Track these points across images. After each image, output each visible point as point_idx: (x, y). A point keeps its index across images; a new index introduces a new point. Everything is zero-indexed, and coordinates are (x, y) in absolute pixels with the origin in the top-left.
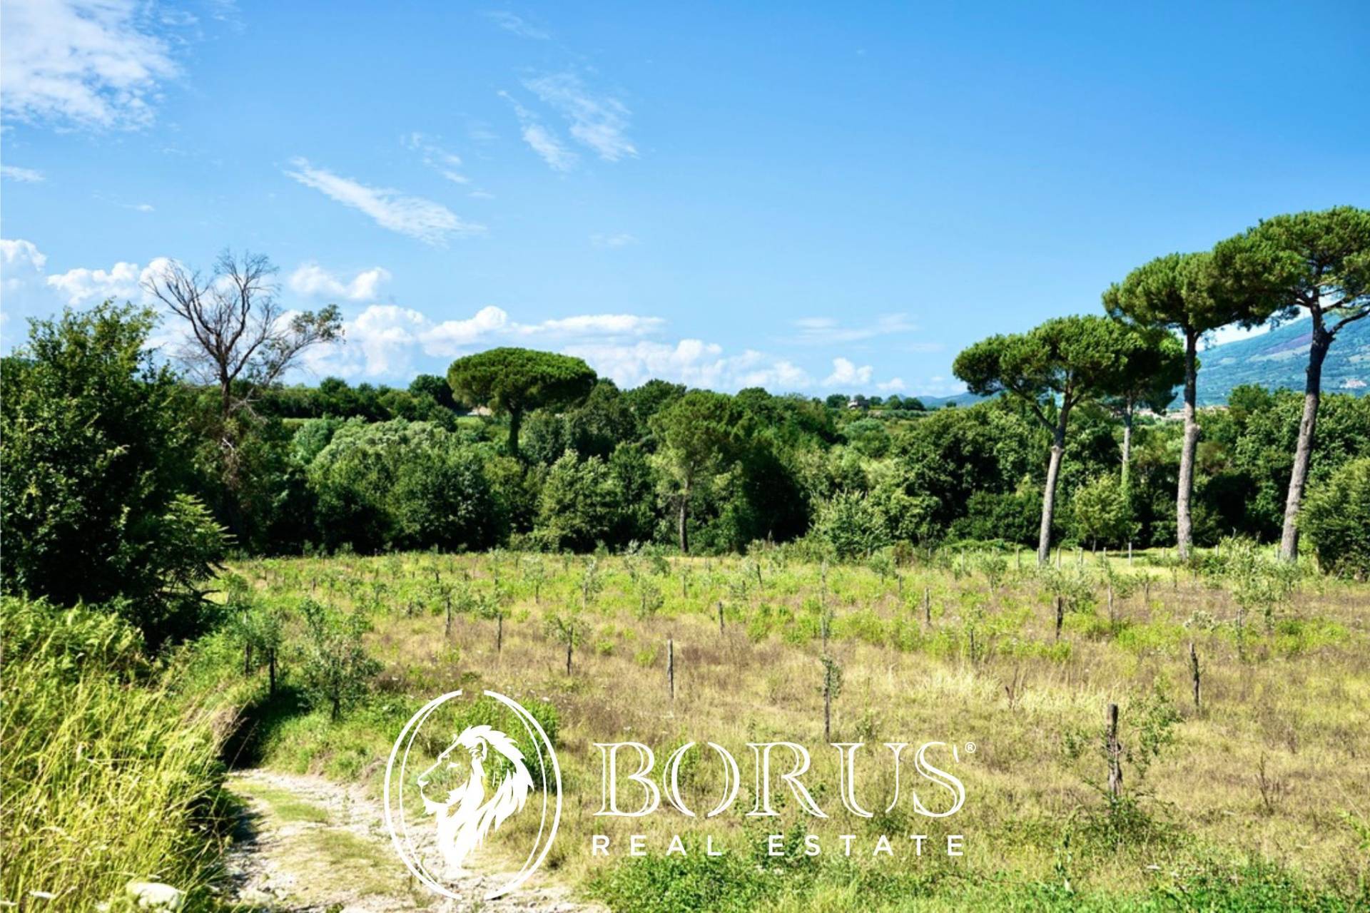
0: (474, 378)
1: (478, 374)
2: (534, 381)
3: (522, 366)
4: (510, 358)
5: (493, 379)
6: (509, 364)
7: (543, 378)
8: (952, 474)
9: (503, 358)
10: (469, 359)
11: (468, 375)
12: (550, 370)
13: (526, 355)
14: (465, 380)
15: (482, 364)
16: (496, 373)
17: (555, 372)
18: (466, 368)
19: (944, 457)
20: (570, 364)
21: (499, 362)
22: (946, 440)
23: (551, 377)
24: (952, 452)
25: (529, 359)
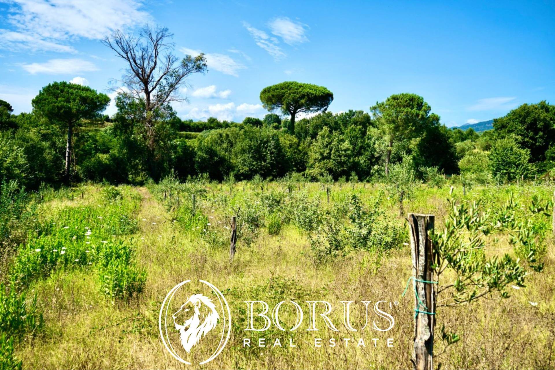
0: (273, 96)
1: (275, 94)
2: (303, 96)
3: (297, 89)
4: (291, 86)
5: (283, 96)
6: (291, 89)
7: (308, 95)
8: (531, 138)
9: (287, 86)
10: (270, 87)
11: (270, 95)
12: (311, 91)
13: (299, 85)
14: (269, 97)
15: (277, 89)
16: (284, 93)
17: (314, 92)
18: (269, 92)
19: (527, 129)
20: (321, 89)
21: (286, 88)
22: (529, 120)
23: (312, 94)
24: (532, 127)
25: (300, 86)
